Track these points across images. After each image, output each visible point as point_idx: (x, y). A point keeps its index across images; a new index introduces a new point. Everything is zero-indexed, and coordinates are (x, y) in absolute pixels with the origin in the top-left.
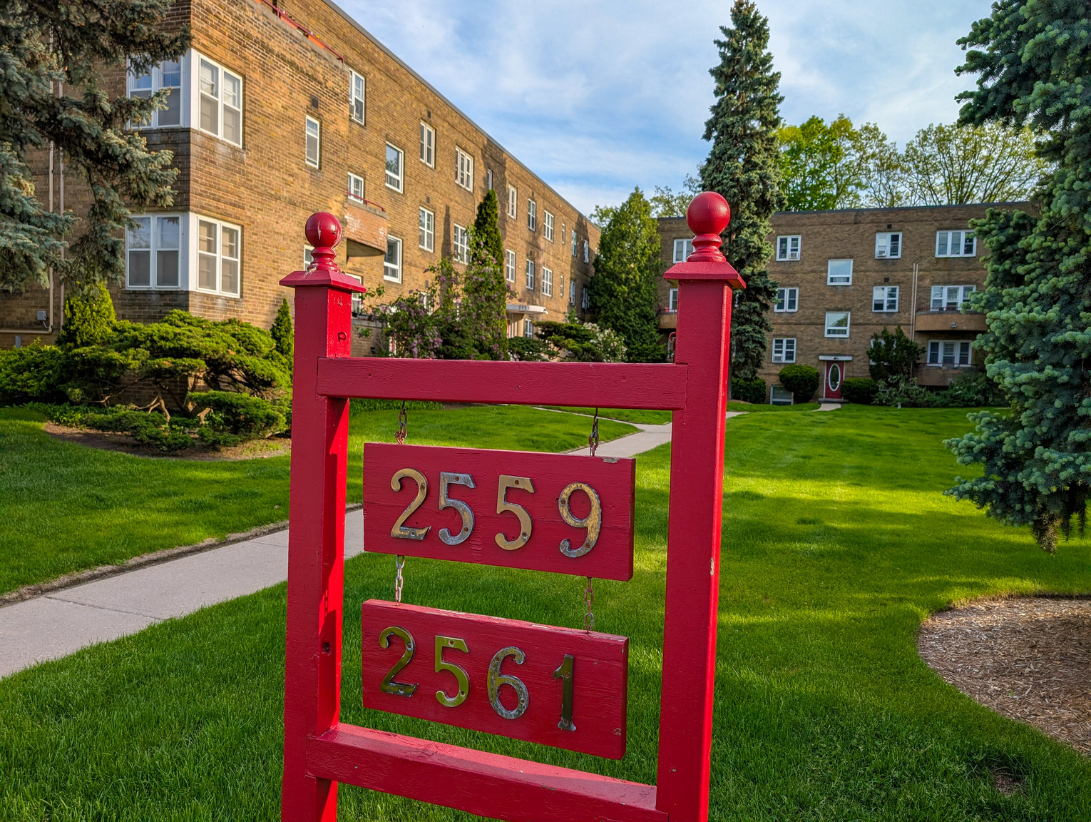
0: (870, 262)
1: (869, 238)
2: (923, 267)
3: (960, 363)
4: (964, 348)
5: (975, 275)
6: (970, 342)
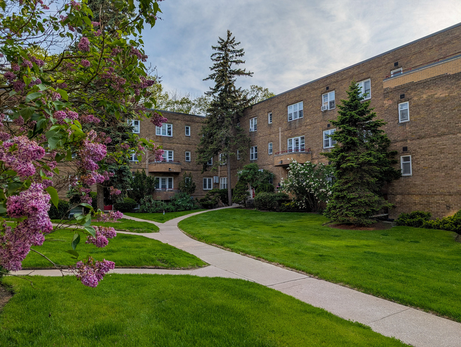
3: (169, 188)
4: (170, 180)
5: (173, 146)
6: (173, 178)
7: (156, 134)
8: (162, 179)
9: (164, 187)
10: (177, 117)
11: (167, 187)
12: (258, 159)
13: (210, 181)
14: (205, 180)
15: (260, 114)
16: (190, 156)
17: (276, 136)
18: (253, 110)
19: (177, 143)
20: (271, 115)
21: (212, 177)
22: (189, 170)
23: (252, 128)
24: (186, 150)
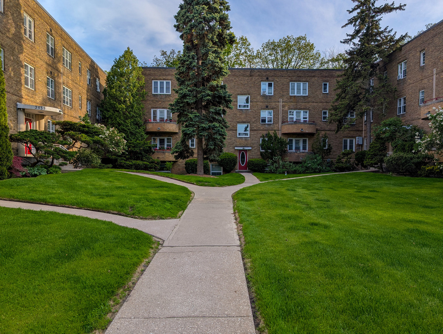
0: (259, 97)
1: (258, 84)
2: (284, 100)
3: (303, 150)
4: (304, 142)
5: (308, 105)
6: (307, 139)
7: (290, 95)
8: (296, 141)
9: (297, 148)
10: (313, 74)
11: (301, 148)
12: (407, 113)
13: (351, 142)
14: (346, 142)
15: (411, 55)
16: (327, 116)
17: (429, 80)
18: (403, 52)
19: (313, 102)
20: (424, 54)
21: (355, 137)
22: (326, 130)
23: (401, 76)
24: (324, 109)
